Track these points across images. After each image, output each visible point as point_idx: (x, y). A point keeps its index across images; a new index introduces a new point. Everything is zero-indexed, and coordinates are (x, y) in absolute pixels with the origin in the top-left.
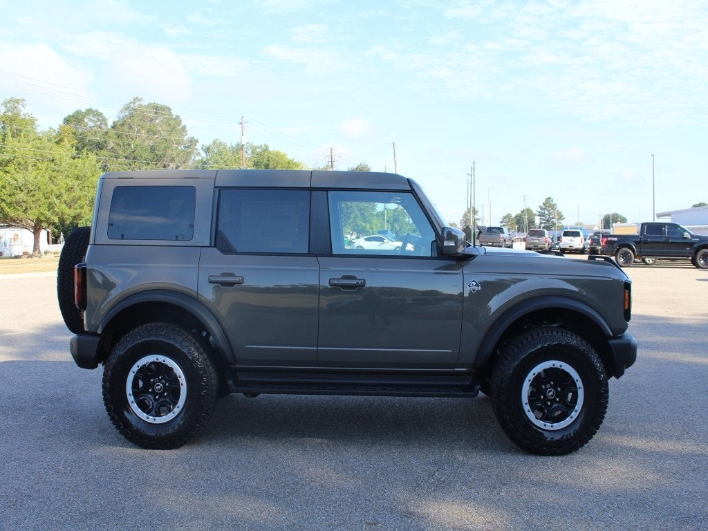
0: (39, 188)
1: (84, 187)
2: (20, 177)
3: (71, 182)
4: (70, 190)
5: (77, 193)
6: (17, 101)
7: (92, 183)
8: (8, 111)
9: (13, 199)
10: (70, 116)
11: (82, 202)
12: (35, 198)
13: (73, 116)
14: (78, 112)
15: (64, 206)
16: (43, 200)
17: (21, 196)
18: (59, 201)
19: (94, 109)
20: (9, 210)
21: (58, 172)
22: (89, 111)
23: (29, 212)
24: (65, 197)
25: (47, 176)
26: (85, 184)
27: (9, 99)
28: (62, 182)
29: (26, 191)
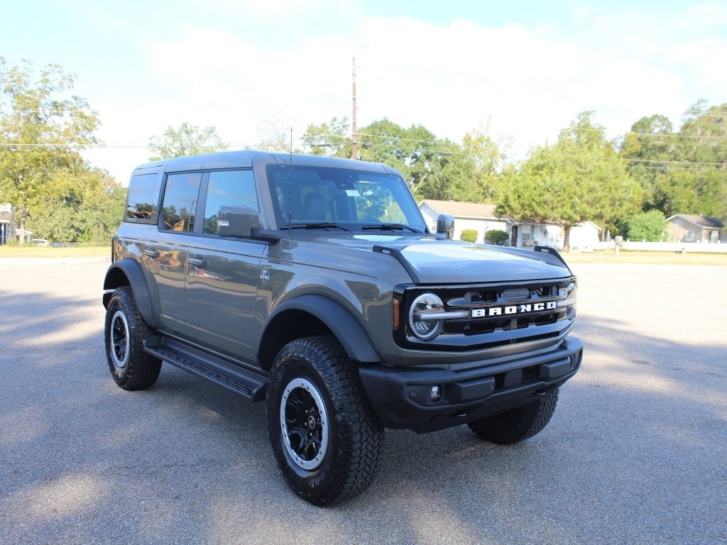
0: (564, 189)
1: (606, 188)
2: (548, 179)
3: (592, 184)
4: (591, 190)
5: (600, 194)
6: (588, 113)
7: (614, 185)
8: (581, 122)
9: (542, 198)
10: (636, 123)
11: (603, 202)
12: (559, 199)
13: (639, 123)
14: (644, 119)
15: (585, 205)
16: (567, 199)
17: (548, 196)
18: (580, 201)
19: (659, 114)
20: (538, 208)
21: (583, 174)
22: (655, 117)
23: (555, 210)
24: (586, 197)
25: (572, 178)
26: (607, 185)
27: (582, 112)
28: (586, 183)
29: (552, 192)
